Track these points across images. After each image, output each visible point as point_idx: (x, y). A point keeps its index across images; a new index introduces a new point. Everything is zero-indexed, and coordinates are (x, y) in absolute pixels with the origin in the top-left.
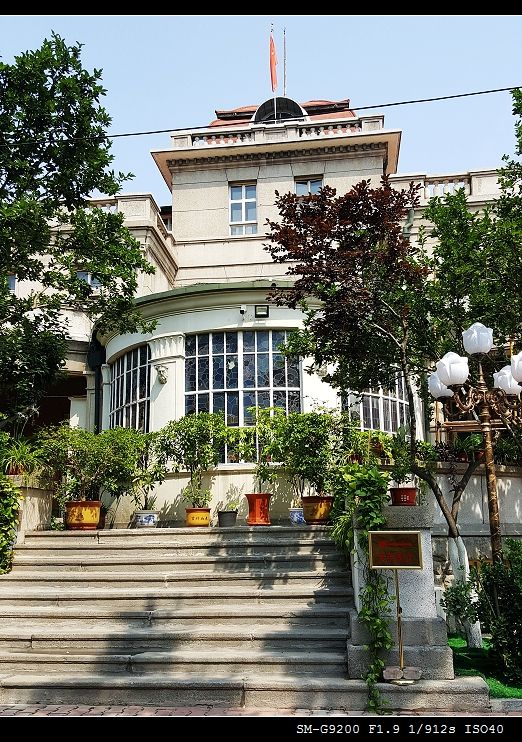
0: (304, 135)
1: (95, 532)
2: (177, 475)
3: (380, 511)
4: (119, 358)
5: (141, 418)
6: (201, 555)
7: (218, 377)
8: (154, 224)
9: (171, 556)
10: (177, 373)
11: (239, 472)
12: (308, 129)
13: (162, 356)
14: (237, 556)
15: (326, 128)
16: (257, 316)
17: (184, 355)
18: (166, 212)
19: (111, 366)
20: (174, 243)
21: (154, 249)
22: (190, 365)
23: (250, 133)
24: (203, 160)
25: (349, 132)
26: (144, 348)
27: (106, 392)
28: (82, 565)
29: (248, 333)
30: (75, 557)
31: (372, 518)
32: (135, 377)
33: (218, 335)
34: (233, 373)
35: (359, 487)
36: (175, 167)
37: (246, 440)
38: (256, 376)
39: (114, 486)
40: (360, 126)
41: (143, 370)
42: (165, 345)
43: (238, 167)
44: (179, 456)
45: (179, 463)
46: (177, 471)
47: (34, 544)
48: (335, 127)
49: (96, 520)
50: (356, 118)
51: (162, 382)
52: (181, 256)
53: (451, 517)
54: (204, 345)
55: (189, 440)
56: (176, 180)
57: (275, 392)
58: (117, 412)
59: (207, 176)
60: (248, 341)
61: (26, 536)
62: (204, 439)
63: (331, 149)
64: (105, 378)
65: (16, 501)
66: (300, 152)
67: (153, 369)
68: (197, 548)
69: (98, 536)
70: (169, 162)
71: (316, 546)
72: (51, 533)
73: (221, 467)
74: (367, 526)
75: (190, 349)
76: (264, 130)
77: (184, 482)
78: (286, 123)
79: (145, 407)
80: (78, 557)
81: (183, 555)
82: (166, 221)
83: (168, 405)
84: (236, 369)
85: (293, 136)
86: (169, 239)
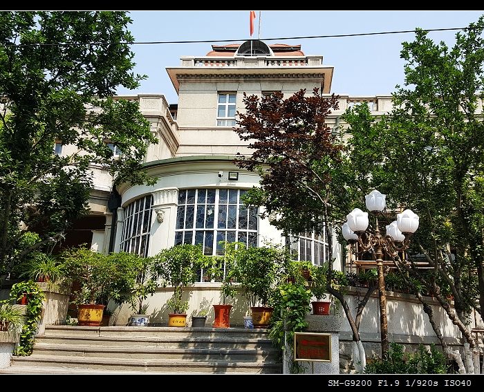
0: (270, 65)
1: (98, 328)
2: (164, 289)
3: (304, 318)
4: (131, 204)
5: (143, 247)
6: (174, 348)
7: (200, 220)
8: (165, 115)
9: (152, 347)
10: (171, 216)
11: (210, 289)
12: (273, 61)
13: (161, 204)
14: (201, 350)
15: (285, 61)
16: (230, 179)
17: (177, 204)
18: (174, 108)
19: (125, 209)
20: (178, 129)
21: (163, 132)
22: (181, 210)
23: (234, 61)
24: (201, 76)
25: (299, 65)
26: (149, 197)
27: (119, 226)
28: (85, 352)
29: (223, 191)
30: (80, 345)
31: (297, 323)
32: (141, 218)
33: (202, 191)
34: (211, 218)
35: (289, 300)
36: (182, 78)
37: (217, 265)
38: (227, 220)
39: (117, 296)
40: (307, 62)
41: (147, 213)
42: (164, 195)
43: (225, 82)
44: (167, 275)
45: (167, 280)
46: (165, 286)
47: (51, 334)
48: (290, 61)
49: (100, 318)
50: (305, 57)
51: (159, 221)
52: (182, 137)
53: (355, 326)
54: (191, 197)
55: (175, 263)
56: (182, 87)
57: (239, 232)
58: (126, 242)
59: (203, 86)
60: (223, 196)
61: (46, 329)
62: (187, 263)
63: (287, 75)
64: (119, 218)
65: (40, 301)
66: (267, 76)
67: (154, 213)
68: (171, 342)
69: (100, 331)
70: (178, 76)
71: (259, 344)
72: (65, 327)
73: (197, 284)
74: (294, 329)
75: (181, 199)
76: (244, 59)
77: (170, 295)
78: (258, 57)
79: (146, 239)
80: (83, 345)
81: (161, 347)
82: (173, 114)
83: (163, 238)
84: (213, 215)
85: (262, 65)
86: (174, 125)
